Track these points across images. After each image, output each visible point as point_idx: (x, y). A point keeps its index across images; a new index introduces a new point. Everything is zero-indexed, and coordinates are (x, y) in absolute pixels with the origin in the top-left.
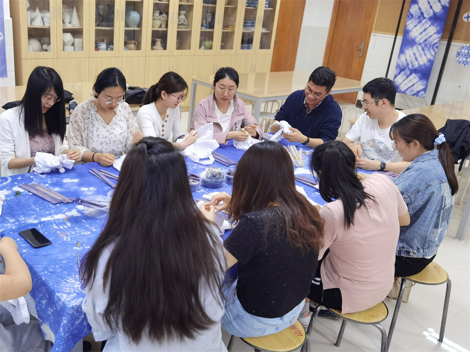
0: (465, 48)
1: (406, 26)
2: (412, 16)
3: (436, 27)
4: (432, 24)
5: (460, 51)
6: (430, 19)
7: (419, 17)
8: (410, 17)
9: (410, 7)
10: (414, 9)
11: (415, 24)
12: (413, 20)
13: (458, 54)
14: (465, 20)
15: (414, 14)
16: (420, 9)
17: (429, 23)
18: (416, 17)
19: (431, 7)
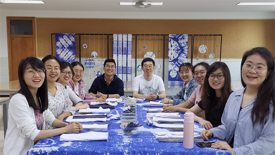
0: (88, 60)
1: (56, 53)
2: (58, 47)
3: (72, 52)
4: (70, 51)
5: (86, 62)
6: (68, 48)
7: (62, 48)
8: (57, 48)
9: (56, 43)
10: (58, 44)
11: (61, 51)
12: (59, 49)
14: (84, 47)
16: (61, 44)
17: (68, 50)
19: (67, 43)
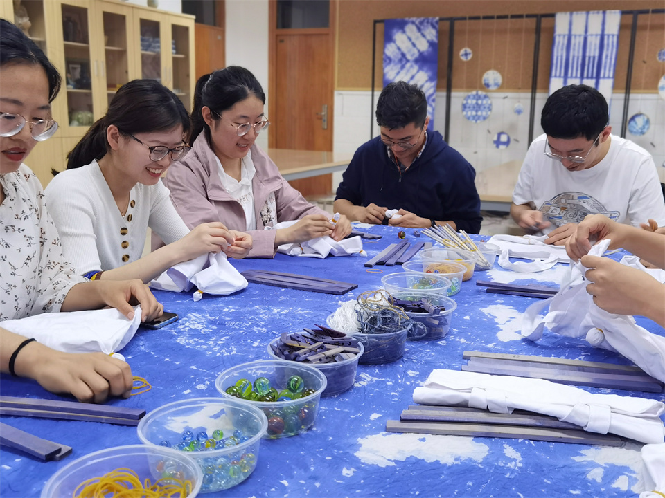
0: (472, 97)
1: (384, 75)
2: (390, 60)
3: (426, 72)
4: (421, 68)
5: (465, 102)
6: (416, 61)
7: (400, 61)
8: (388, 61)
9: (384, 47)
10: (390, 50)
11: (396, 71)
12: (392, 65)
13: (464, 107)
14: (463, 59)
15: (392, 57)
16: (399, 49)
17: (416, 68)
18: (396, 60)
19: (414, 45)
